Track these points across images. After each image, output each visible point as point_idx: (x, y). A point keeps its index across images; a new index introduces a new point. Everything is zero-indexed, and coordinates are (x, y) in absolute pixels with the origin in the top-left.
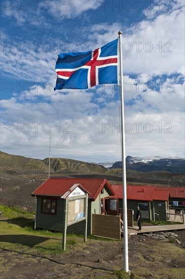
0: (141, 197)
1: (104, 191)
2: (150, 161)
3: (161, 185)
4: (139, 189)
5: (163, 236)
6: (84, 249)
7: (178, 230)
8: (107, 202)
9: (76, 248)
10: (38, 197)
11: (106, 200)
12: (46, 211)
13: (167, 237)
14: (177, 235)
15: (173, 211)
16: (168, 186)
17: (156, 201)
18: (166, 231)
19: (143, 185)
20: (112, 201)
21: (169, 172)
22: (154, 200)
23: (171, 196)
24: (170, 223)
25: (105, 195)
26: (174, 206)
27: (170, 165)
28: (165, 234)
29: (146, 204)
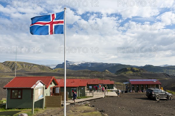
0: (72, 85)
1: (53, 83)
2: (79, 63)
3: (84, 78)
4: (72, 81)
5: (82, 104)
6: (43, 112)
7: (90, 100)
8: (54, 89)
9: (39, 112)
10: (8, 89)
11: (53, 88)
12: (15, 97)
13: (84, 104)
14: (89, 102)
15: (89, 91)
16: (89, 78)
17: (81, 87)
18: (84, 101)
19: (74, 79)
20: (57, 89)
21: (89, 70)
22: (80, 86)
23: (88, 84)
24: (87, 97)
25: (53, 85)
26: (90, 89)
27: (90, 66)
28: (84, 103)
29: (75, 89)
